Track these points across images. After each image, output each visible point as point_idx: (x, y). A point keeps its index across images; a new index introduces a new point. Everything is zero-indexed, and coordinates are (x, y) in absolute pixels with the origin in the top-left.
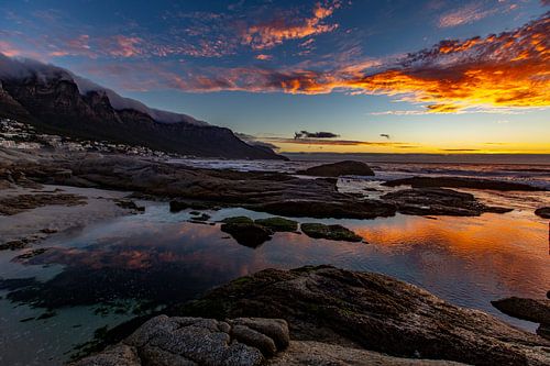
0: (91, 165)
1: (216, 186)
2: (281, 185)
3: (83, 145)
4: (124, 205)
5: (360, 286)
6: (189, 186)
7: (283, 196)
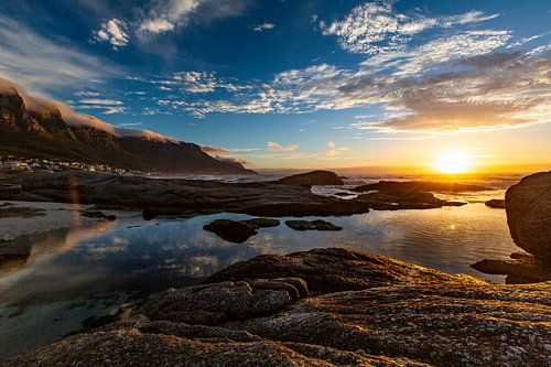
0: (44, 179)
1: (192, 194)
2: (258, 191)
3: (29, 164)
4: (91, 215)
5: (355, 259)
6: (162, 194)
7: (262, 200)
